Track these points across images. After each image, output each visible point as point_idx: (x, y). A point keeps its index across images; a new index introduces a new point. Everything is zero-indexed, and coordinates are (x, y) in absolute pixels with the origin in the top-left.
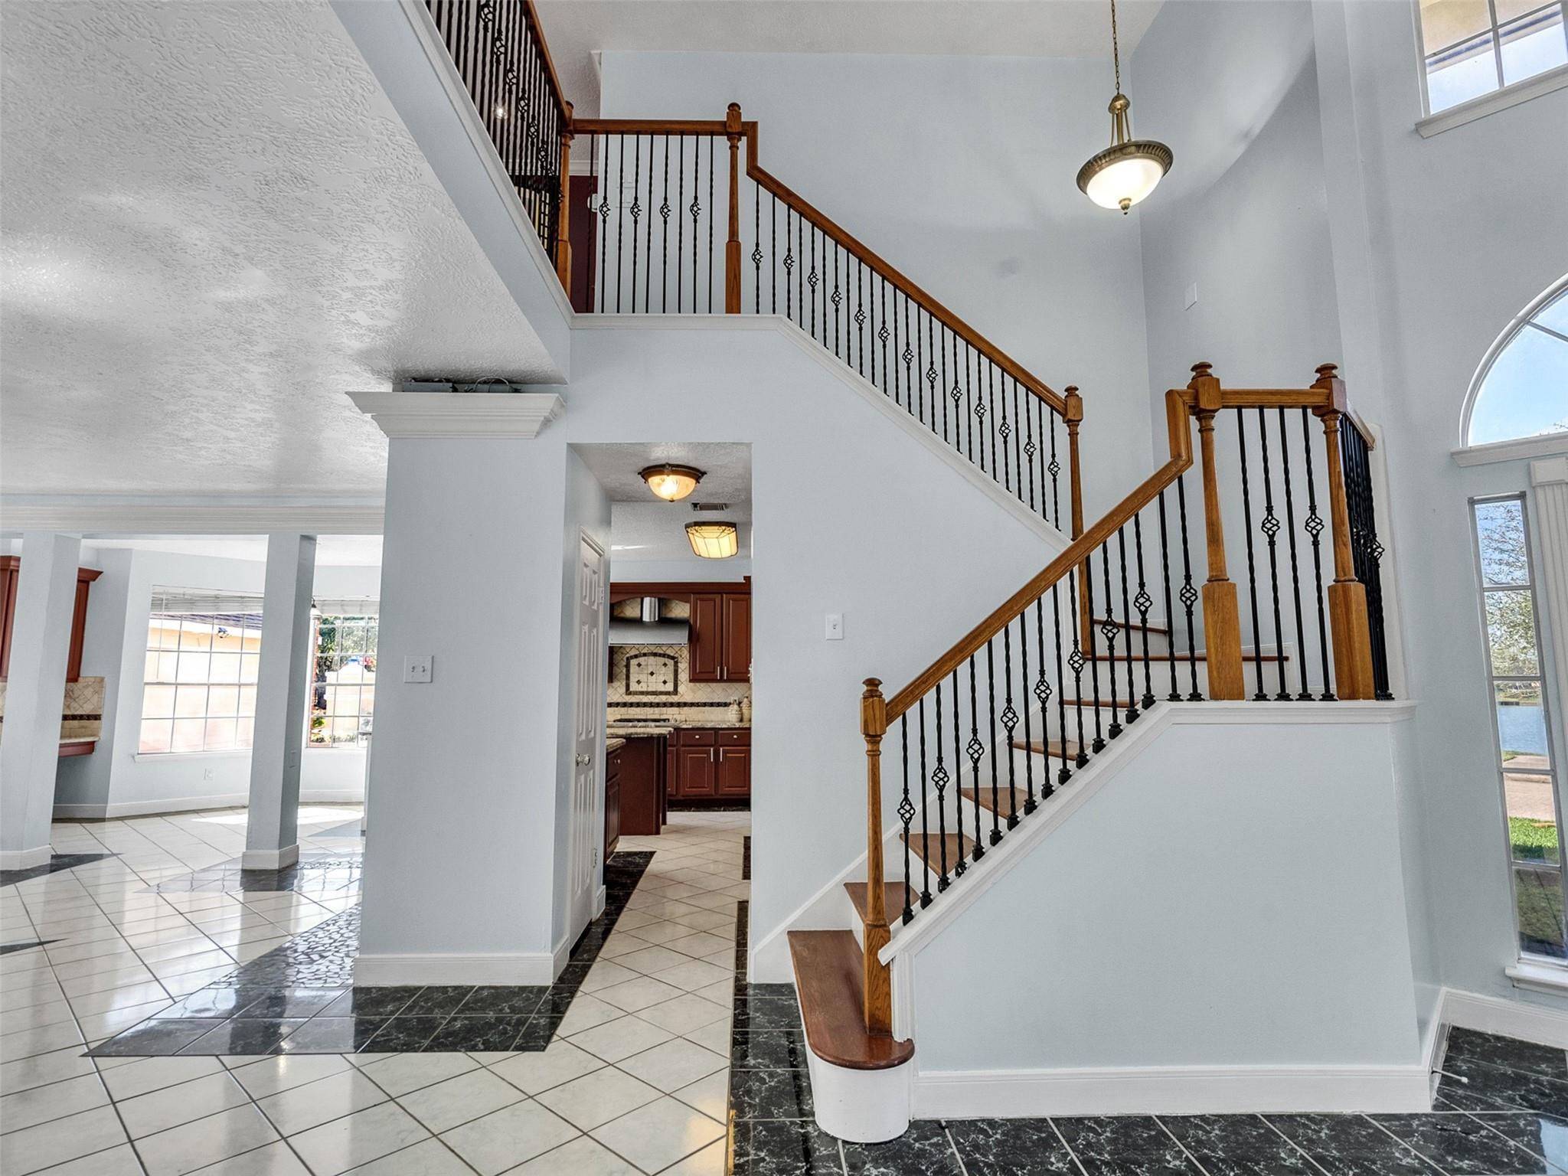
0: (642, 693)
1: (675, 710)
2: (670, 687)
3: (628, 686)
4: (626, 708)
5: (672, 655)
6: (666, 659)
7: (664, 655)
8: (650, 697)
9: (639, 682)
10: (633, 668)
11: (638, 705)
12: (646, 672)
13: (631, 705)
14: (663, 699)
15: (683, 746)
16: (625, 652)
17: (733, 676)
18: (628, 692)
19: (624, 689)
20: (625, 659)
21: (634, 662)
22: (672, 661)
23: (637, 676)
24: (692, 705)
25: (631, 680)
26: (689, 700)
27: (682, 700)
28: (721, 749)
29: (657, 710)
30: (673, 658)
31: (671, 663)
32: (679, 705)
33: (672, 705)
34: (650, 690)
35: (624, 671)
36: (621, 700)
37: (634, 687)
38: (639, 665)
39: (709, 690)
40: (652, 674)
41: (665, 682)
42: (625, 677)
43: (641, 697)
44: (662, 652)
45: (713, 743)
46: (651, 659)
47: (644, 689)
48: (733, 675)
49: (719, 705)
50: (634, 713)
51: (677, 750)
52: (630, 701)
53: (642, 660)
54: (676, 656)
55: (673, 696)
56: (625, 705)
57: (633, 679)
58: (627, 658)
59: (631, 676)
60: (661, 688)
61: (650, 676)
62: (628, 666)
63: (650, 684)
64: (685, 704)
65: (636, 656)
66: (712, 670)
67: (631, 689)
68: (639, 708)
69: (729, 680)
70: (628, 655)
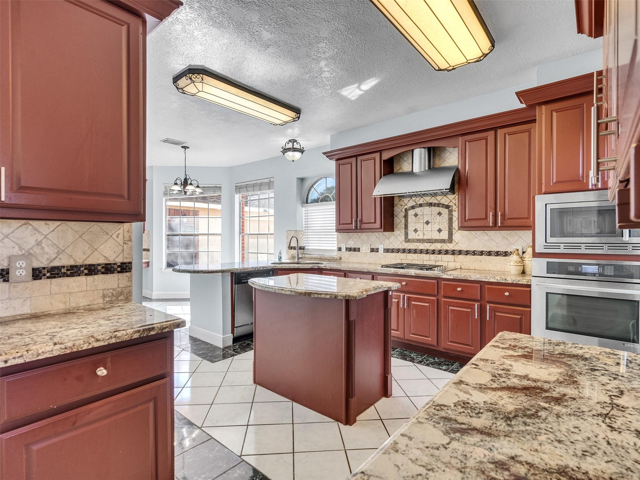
0: (419, 241)
1: (450, 257)
2: (444, 235)
3: (406, 234)
4: (405, 254)
5: (446, 204)
6: (441, 208)
7: (438, 205)
8: (425, 244)
9: (416, 231)
10: (411, 218)
11: (415, 251)
12: (422, 221)
13: (410, 251)
14: (438, 246)
15: (445, 297)
16: (404, 204)
17: (509, 223)
18: (407, 240)
19: (403, 237)
20: (404, 210)
21: (411, 213)
22: (447, 210)
23: (414, 225)
24: (467, 253)
25: (409, 228)
26: (464, 248)
27: (457, 248)
28: (488, 306)
29: (433, 257)
30: (447, 207)
31: (445, 211)
32: (453, 253)
33: (447, 252)
34: (426, 237)
35: (403, 221)
36: (401, 247)
37: (412, 235)
38: (416, 215)
39: (486, 238)
40: (427, 223)
41: (440, 231)
42: (403, 226)
43: (418, 244)
44: (437, 202)
45: (479, 298)
46: (427, 209)
47: (421, 237)
48: (509, 221)
49: (497, 254)
50: (412, 258)
51: (437, 299)
52: (409, 248)
53: (418, 210)
54: (450, 204)
55: (448, 244)
56: (404, 251)
57: (411, 228)
58: (406, 210)
59: (409, 225)
60: (436, 236)
61: (425, 225)
62: (406, 217)
63: (425, 232)
64: (460, 252)
65: (413, 207)
66: (484, 217)
67: (409, 237)
68: (416, 254)
69: (504, 227)
70: (406, 207)
